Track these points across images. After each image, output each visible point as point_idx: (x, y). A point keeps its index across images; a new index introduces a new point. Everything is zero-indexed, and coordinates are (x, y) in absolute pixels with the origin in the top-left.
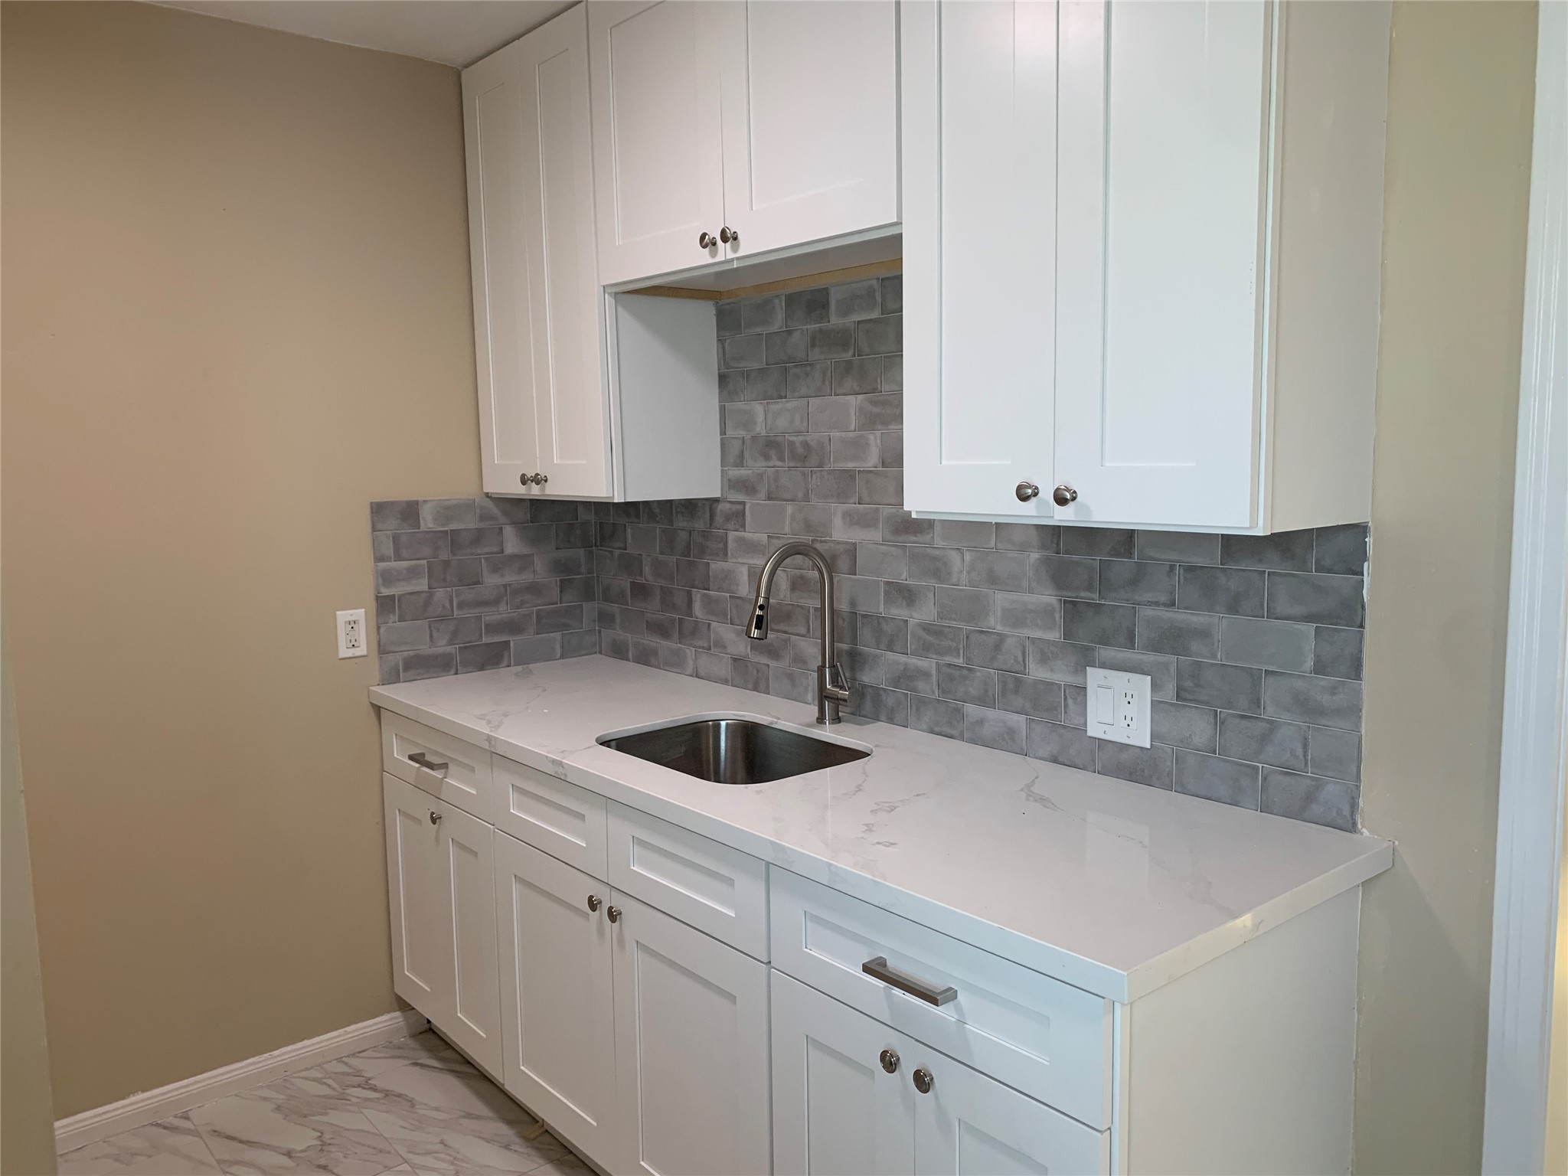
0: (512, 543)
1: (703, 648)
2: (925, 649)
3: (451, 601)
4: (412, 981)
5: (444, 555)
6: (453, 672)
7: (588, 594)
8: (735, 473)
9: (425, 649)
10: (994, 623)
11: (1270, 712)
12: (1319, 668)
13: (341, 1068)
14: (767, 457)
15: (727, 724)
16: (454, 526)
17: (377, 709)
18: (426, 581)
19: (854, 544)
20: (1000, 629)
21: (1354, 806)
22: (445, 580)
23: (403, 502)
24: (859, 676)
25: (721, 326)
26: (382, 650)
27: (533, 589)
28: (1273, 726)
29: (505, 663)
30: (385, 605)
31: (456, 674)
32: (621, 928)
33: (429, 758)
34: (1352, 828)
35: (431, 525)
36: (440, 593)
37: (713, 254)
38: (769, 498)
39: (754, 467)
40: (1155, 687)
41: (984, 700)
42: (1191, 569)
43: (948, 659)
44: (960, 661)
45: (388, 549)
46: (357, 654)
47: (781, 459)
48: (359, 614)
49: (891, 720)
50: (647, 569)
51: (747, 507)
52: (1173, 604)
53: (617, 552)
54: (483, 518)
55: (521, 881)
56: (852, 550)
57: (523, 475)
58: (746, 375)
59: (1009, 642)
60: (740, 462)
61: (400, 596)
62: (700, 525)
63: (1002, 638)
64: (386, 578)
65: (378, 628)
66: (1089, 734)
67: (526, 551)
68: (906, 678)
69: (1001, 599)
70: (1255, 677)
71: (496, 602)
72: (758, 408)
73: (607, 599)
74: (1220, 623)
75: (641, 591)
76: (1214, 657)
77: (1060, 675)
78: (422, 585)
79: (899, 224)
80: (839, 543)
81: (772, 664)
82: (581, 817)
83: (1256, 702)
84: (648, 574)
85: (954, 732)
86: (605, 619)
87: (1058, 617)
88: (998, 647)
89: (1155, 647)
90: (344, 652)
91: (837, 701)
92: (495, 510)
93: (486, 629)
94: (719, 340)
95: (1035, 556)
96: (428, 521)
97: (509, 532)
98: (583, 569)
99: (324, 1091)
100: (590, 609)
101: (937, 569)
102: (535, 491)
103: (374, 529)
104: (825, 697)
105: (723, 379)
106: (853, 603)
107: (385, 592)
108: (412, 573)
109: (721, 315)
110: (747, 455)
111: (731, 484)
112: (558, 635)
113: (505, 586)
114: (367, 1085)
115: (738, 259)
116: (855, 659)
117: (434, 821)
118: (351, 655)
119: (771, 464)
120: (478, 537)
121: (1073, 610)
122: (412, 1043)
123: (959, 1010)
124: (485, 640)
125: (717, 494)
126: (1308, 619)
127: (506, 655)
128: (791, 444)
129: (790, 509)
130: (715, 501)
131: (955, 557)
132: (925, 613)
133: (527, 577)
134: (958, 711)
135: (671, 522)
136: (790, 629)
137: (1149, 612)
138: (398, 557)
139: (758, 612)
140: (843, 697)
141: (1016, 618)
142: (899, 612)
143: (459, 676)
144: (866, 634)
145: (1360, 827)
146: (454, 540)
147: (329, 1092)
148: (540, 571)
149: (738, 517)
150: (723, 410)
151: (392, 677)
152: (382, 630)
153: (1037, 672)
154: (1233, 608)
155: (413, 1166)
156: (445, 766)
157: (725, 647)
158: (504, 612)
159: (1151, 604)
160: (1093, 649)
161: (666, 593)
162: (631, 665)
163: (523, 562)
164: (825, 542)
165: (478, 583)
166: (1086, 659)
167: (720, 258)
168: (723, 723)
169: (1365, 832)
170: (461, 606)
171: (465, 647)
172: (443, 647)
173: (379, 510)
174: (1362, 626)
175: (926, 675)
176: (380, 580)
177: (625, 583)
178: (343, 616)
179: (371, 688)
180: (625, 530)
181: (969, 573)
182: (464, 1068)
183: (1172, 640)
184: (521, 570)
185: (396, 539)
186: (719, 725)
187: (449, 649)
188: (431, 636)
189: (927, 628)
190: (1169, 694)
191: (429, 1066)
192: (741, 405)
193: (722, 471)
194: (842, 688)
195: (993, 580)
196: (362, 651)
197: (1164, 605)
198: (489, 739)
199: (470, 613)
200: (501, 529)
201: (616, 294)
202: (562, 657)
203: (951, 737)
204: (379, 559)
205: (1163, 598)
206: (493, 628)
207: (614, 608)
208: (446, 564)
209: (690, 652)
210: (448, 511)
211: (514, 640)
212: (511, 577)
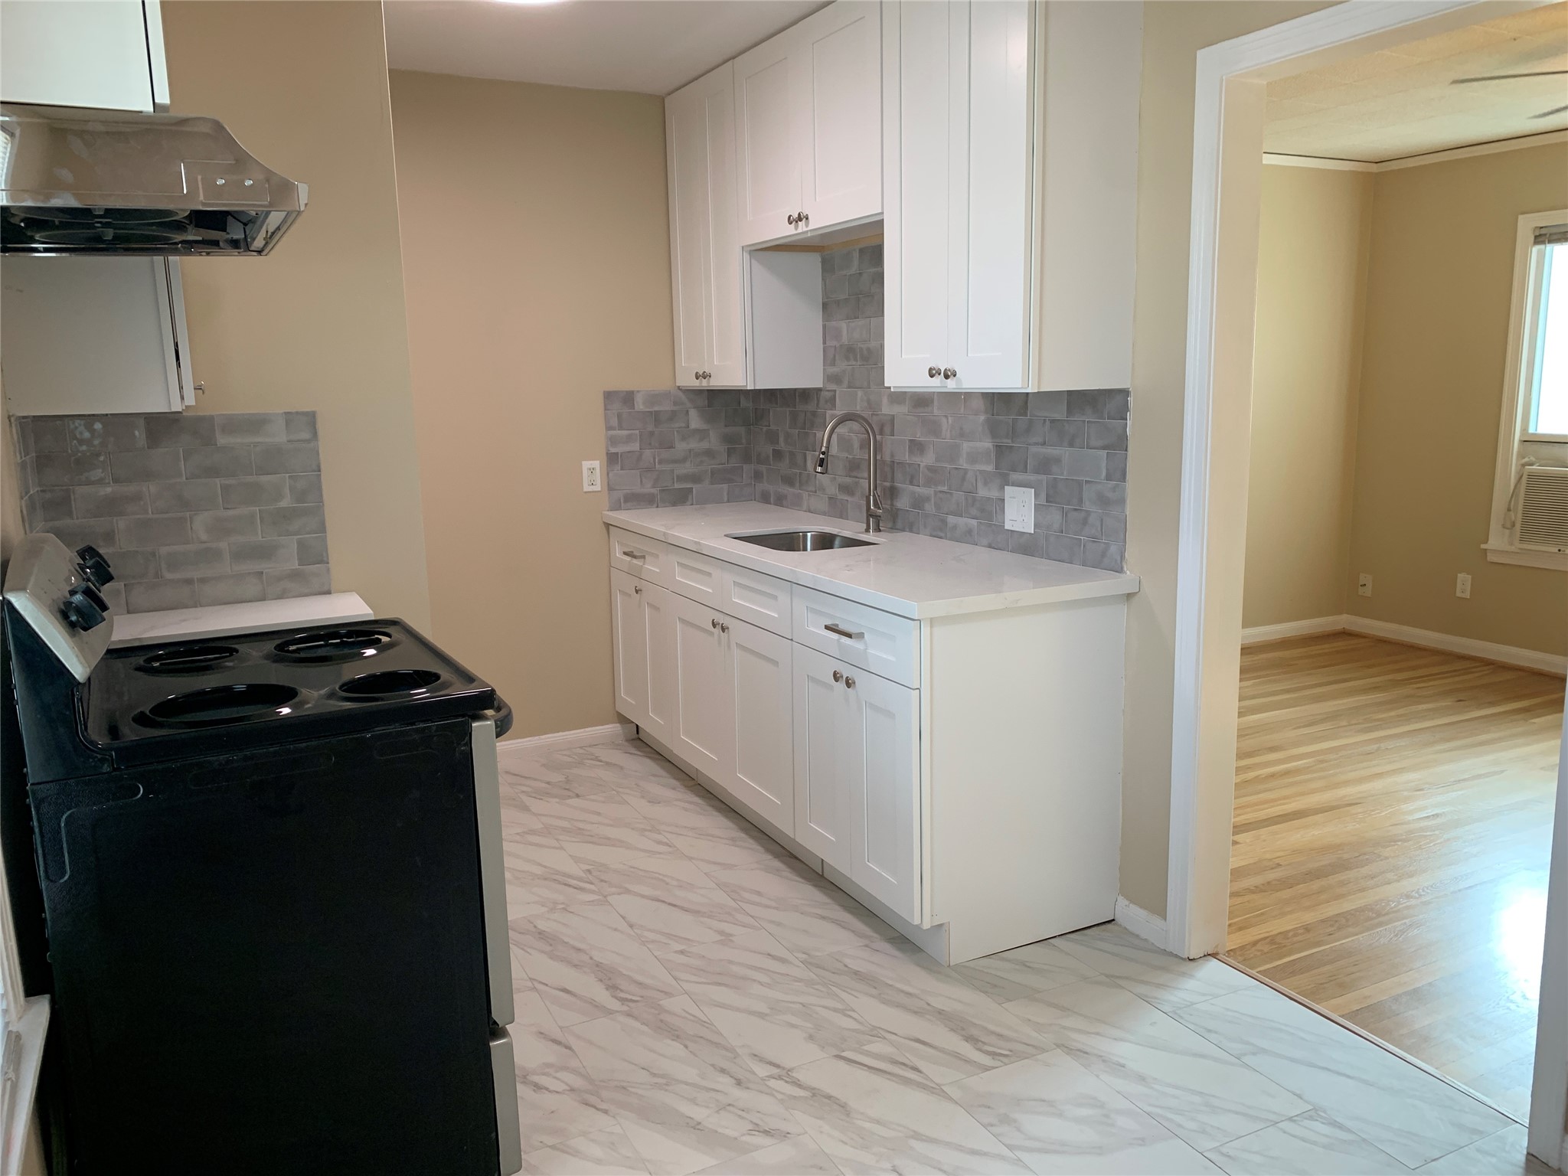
0: (695, 421)
1: (812, 491)
2: (929, 482)
3: (654, 459)
4: (627, 702)
5: (650, 428)
6: (656, 505)
7: (747, 458)
8: (831, 370)
9: (638, 489)
10: (963, 464)
11: (1087, 506)
12: (1109, 478)
13: (581, 751)
14: (848, 359)
15: (812, 535)
16: (656, 408)
17: (608, 526)
18: (638, 445)
19: (893, 416)
20: (965, 466)
21: (1122, 557)
22: (650, 444)
23: (622, 392)
24: (895, 503)
25: (824, 270)
26: (610, 489)
27: (709, 453)
28: (1088, 513)
29: (689, 503)
30: (612, 459)
31: (657, 507)
32: (729, 636)
33: (635, 553)
34: (1120, 570)
35: (641, 407)
36: (648, 453)
37: (796, 228)
38: (849, 387)
39: (842, 366)
40: (1036, 495)
41: (958, 514)
42: (1053, 421)
43: (940, 488)
44: (945, 489)
45: (614, 422)
46: (595, 490)
47: (856, 360)
48: (596, 464)
49: (911, 531)
50: (781, 440)
51: (837, 392)
52: (1045, 443)
53: (765, 429)
54: (675, 403)
55: (682, 621)
56: (893, 418)
57: (697, 373)
58: (838, 302)
59: (970, 475)
60: (833, 364)
61: (622, 453)
62: (811, 407)
63: (966, 471)
64: (612, 441)
65: (608, 474)
66: (1006, 528)
67: (705, 427)
68: (918, 503)
69: (966, 446)
70: (1080, 484)
71: (684, 460)
72: (843, 325)
73: (759, 462)
74: (1064, 452)
75: (778, 455)
76: (1062, 474)
77: (994, 494)
78: (635, 446)
79: (883, 213)
80: (885, 415)
81: (849, 499)
82: (709, 574)
83: (1081, 501)
84: (782, 445)
85: (942, 535)
86: (758, 476)
87: (993, 456)
88: (963, 479)
89: (1037, 471)
90: (586, 488)
91: (877, 518)
92: (683, 398)
93: (677, 479)
94: (823, 279)
95: (982, 418)
96: (640, 405)
97: (693, 413)
98: (744, 441)
99: (569, 760)
100: (748, 469)
101: (934, 428)
102: (704, 384)
103: (606, 409)
104: (870, 515)
105: (825, 306)
106: (892, 456)
107: (613, 450)
108: (629, 439)
109: (824, 262)
110: (837, 357)
111: (830, 378)
112: (725, 486)
113: (690, 451)
114: (597, 759)
115: (811, 230)
116: (892, 493)
117: (637, 592)
118: (591, 490)
119: (850, 363)
120: (673, 416)
121: (999, 449)
122: (626, 744)
123: (866, 644)
124: (677, 486)
125: (820, 385)
126: (1104, 448)
127: (690, 497)
128: (861, 349)
129: (860, 393)
130: (819, 390)
131: (944, 420)
132: (928, 459)
133: (705, 445)
134: (944, 522)
135: (795, 406)
136: (859, 475)
137: (1033, 449)
138: (621, 428)
139: (821, 456)
140: (878, 514)
141: (973, 458)
142: (917, 460)
143: (659, 509)
144: (899, 476)
145: (1125, 569)
146: (657, 417)
147: (574, 760)
148: (713, 441)
149: (832, 401)
150: (824, 327)
151: (616, 507)
152: (610, 475)
153: (982, 492)
154: (1071, 445)
155: (617, 792)
156: (643, 557)
157: (824, 490)
158: (688, 468)
159: (1036, 444)
160: (1008, 475)
161: (792, 454)
162: (772, 507)
163: (702, 434)
164: (877, 415)
165: (672, 447)
166: (1005, 482)
167: (800, 230)
168: (809, 534)
169: (1128, 572)
170: (660, 462)
171: (663, 490)
172: (648, 489)
173: (609, 396)
174: (1126, 450)
175: (928, 499)
176: (609, 443)
177: (769, 450)
178: (586, 465)
179: (603, 512)
180: (769, 412)
181: (951, 431)
182: (657, 757)
183: (1045, 466)
184: (701, 440)
185: (619, 416)
186: (807, 535)
187: (653, 491)
188: (641, 481)
189: (930, 468)
190: (1043, 500)
191: (635, 754)
192: (834, 323)
193: (824, 369)
194: (879, 508)
195: (962, 435)
196: (598, 488)
197: (1041, 445)
198: (665, 534)
199: (667, 467)
200: (687, 411)
201: (750, 251)
202: (728, 501)
203: (941, 538)
204: (609, 428)
205: (1041, 440)
206: (682, 478)
207: (763, 468)
208: (652, 434)
209: (805, 495)
210: (654, 398)
211: (696, 487)
212: (694, 444)
